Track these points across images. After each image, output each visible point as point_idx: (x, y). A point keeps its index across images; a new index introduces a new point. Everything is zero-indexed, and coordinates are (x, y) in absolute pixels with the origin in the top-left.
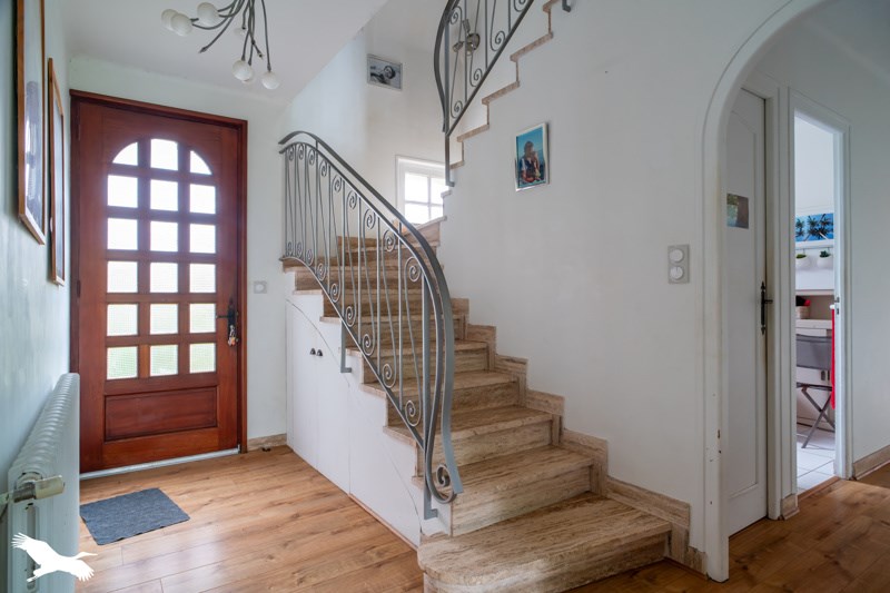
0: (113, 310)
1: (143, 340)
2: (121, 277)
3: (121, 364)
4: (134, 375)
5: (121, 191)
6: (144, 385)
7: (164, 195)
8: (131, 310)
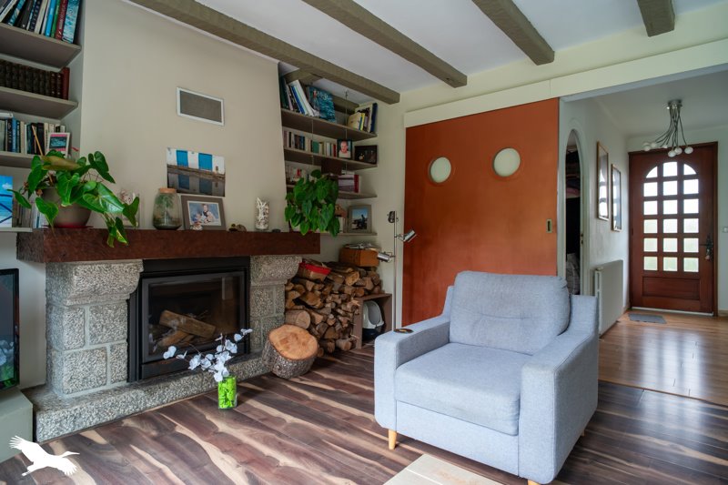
0: (647, 241)
1: (660, 254)
2: (650, 226)
3: (650, 264)
4: (656, 269)
5: (650, 189)
6: (660, 274)
7: (670, 188)
8: (655, 241)
